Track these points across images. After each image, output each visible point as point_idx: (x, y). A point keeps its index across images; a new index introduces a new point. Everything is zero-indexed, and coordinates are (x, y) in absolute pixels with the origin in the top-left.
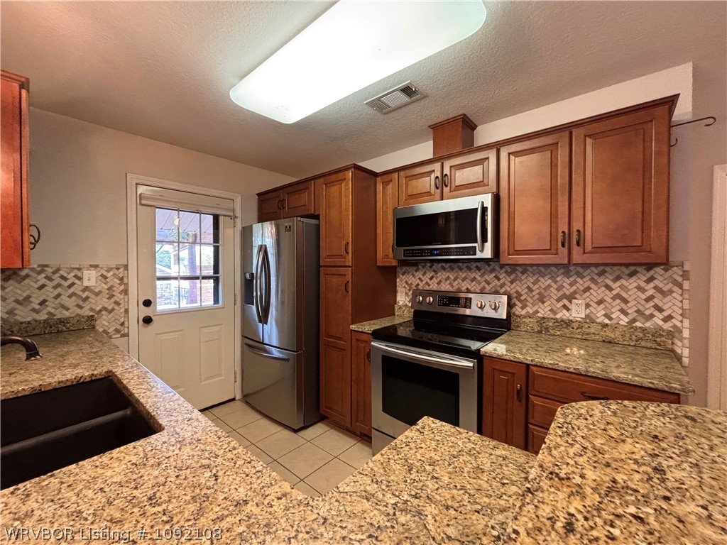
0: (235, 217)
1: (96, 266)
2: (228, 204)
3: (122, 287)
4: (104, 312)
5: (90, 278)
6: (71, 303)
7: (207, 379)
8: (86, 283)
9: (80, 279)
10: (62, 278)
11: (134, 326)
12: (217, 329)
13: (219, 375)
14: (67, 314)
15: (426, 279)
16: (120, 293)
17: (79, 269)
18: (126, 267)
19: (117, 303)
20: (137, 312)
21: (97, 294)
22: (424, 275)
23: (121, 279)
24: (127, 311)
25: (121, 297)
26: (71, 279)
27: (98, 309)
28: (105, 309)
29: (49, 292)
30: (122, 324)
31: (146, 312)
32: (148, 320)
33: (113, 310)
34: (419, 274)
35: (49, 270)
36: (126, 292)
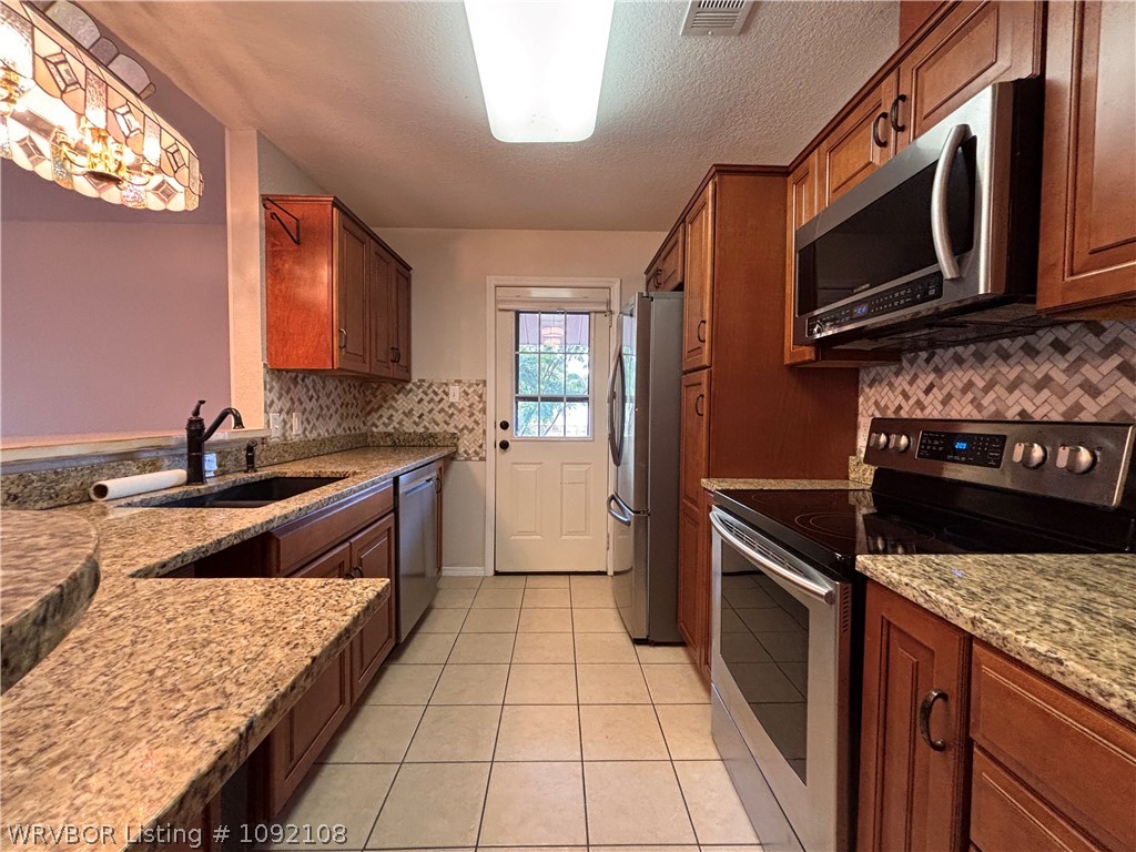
0: (611, 312)
1: (459, 382)
2: (604, 295)
3: (481, 405)
4: (465, 431)
5: (455, 394)
6: (440, 418)
7: (570, 533)
8: (452, 400)
9: (447, 394)
10: (436, 392)
11: (490, 451)
12: (584, 468)
13: (584, 533)
14: (437, 429)
15: (916, 392)
16: (479, 412)
17: (446, 384)
18: (485, 382)
19: (476, 422)
20: (494, 435)
21: (460, 411)
22: (911, 383)
23: (481, 396)
24: (484, 432)
25: (478, 416)
26: (442, 395)
27: (461, 427)
28: (466, 427)
29: (426, 407)
30: (481, 446)
31: (503, 435)
32: (504, 445)
33: (473, 429)
34: (902, 382)
35: (426, 385)
36: (484, 411)
